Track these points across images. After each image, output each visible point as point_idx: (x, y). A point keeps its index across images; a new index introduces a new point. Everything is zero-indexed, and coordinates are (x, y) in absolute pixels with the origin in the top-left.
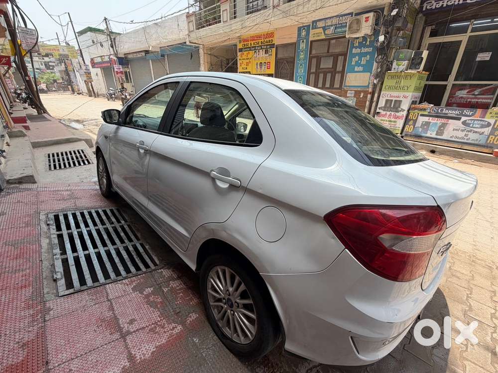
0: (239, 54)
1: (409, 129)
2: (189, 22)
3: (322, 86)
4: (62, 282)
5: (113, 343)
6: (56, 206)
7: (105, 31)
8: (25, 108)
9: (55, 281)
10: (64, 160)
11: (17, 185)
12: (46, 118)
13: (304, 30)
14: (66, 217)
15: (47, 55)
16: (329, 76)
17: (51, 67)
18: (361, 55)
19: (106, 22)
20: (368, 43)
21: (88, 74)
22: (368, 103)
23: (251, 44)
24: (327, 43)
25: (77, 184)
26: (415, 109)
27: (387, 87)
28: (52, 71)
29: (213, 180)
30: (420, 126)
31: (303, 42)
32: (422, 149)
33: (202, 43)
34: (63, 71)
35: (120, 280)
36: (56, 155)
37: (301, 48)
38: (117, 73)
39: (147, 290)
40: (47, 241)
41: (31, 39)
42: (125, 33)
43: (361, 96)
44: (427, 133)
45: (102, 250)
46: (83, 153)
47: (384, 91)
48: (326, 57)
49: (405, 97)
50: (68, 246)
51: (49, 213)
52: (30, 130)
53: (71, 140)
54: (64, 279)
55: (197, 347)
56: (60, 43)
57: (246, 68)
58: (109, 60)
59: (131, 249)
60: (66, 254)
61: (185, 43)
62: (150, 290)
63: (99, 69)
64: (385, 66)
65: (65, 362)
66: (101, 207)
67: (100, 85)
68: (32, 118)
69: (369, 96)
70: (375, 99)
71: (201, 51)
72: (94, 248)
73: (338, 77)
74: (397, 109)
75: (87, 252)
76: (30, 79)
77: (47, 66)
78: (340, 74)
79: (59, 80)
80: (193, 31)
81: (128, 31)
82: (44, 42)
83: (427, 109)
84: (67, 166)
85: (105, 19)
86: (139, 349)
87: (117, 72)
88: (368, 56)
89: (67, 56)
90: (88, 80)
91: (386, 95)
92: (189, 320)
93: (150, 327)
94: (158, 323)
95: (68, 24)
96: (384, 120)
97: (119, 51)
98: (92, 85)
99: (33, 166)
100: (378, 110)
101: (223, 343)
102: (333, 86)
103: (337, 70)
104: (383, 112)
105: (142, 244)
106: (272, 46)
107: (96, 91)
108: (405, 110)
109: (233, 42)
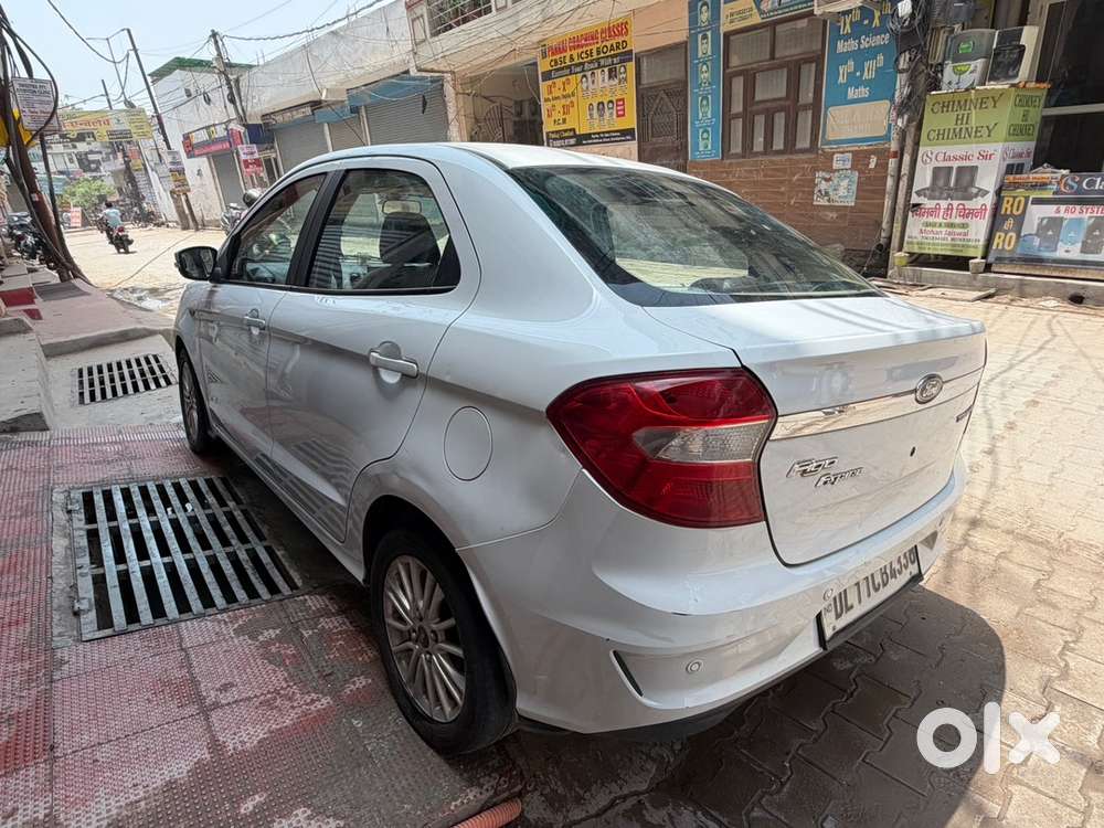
0: (543, 86)
1: (1005, 242)
2: (413, 21)
3: (765, 148)
4: (91, 617)
5: (182, 722)
6: (88, 475)
7: (215, 64)
8: (31, 271)
9: (77, 614)
10: (112, 380)
11: (8, 436)
12: (79, 289)
13: (705, 8)
14: (108, 497)
15: (81, 137)
16: (780, 119)
17: (93, 166)
18: (861, 56)
19: (216, 42)
20: (876, 22)
21: (178, 173)
22: (890, 182)
23: (572, 59)
24: (767, 34)
25: (136, 430)
26: (1017, 185)
27: (933, 135)
28: (94, 174)
29: (375, 369)
30: (1034, 232)
31: (705, 37)
32: (1046, 295)
33: (448, 69)
34: (120, 171)
35: (210, 615)
36: (95, 371)
37: (700, 54)
38: (247, 164)
39: (266, 634)
40: (65, 542)
41: (41, 102)
42: (261, 63)
43: (872, 166)
44: (1055, 250)
45: (180, 560)
46: (157, 361)
47: (925, 145)
48: (768, 69)
49: (985, 157)
50: (108, 550)
51: (73, 488)
52: (40, 318)
53: (131, 335)
54: (94, 611)
55: (358, 736)
56: (112, 103)
57: (564, 121)
58: (225, 133)
59: (243, 556)
60: (102, 566)
61: (407, 72)
62: (272, 633)
63: (205, 159)
64: (922, 79)
65: (86, 748)
66: (185, 475)
67: (207, 198)
68: (47, 291)
69: (892, 163)
70: (905, 170)
71: (449, 90)
72: (162, 555)
73: (805, 120)
74: (966, 189)
75: (146, 563)
76: (41, 197)
77: (85, 163)
78: (810, 113)
79: (111, 194)
80: (424, 41)
81: (268, 58)
82: (77, 107)
83: (1051, 183)
84: (120, 391)
85: (214, 35)
86: (235, 734)
87: (246, 161)
88: (881, 57)
89: (126, 134)
90: (180, 191)
91: (933, 156)
92: (349, 688)
93: (262, 697)
94: (282, 692)
95: (128, 56)
96: (934, 225)
97: (249, 109)
98: (187, 201)
99: (42, 395)
100: (915, 199)
101: (415, 730)
102: (795, 145)
103: (801, 102)
104: (928, 203)
105: (270, 547)
106: (626, 56)
107: (198, 215)
108: (987, 192)
109: (525, 57)
